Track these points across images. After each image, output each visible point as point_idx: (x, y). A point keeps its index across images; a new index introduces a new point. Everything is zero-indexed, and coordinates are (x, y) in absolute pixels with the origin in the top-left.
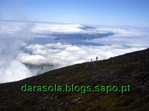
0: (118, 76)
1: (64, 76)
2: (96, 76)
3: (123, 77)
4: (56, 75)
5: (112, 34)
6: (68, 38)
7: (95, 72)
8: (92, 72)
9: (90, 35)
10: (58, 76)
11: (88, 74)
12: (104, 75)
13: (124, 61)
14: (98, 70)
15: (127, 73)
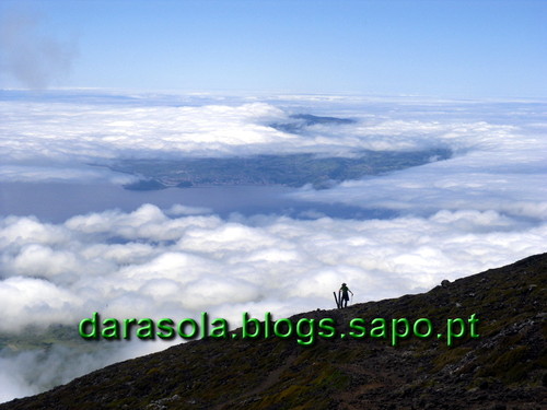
0: (484, 386)
1: (188, 396)
2: (363, 390)
3: (514, 387)
4: (143, 389)
5: (444, 153)
6: (205, 181)
7: (356, 369)
8: (343, 366)
9: (322, 161)
10: (156, 397)
11: (319, 381)
12: (409, 381)
13: (516, 300)
14: (374, 354)
15: (535, 367)
